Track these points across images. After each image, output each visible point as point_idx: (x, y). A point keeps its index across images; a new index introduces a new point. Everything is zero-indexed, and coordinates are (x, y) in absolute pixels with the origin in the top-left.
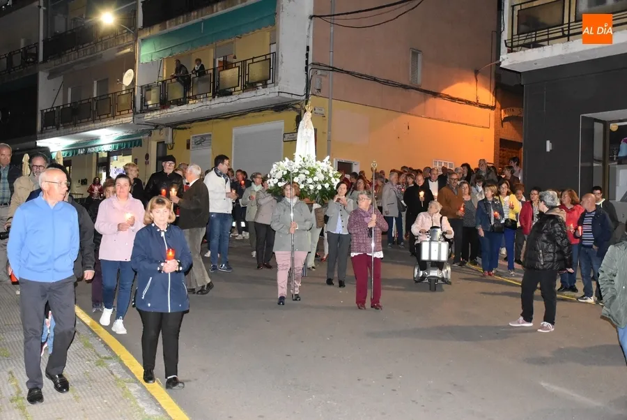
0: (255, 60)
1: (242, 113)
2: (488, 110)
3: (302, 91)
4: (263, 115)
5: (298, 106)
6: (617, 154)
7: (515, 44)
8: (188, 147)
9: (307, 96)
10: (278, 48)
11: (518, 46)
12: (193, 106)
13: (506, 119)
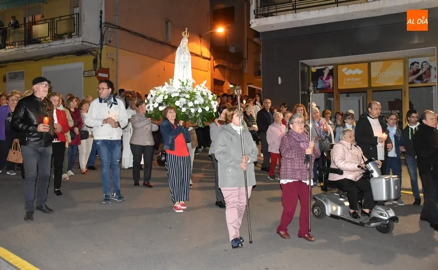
0: (61, 18)
1: (50, 57)
2: (207, 61)
3: (97, 41)
4: (67, 58)
5: (94, 52)
6: (317, 87)
7: (259, 13)
8: (5, 80)
9: (102, 45)
10: (80, 10)
11: (260, 15)
12: (10, 50)
13: (217, 67)
